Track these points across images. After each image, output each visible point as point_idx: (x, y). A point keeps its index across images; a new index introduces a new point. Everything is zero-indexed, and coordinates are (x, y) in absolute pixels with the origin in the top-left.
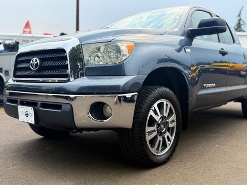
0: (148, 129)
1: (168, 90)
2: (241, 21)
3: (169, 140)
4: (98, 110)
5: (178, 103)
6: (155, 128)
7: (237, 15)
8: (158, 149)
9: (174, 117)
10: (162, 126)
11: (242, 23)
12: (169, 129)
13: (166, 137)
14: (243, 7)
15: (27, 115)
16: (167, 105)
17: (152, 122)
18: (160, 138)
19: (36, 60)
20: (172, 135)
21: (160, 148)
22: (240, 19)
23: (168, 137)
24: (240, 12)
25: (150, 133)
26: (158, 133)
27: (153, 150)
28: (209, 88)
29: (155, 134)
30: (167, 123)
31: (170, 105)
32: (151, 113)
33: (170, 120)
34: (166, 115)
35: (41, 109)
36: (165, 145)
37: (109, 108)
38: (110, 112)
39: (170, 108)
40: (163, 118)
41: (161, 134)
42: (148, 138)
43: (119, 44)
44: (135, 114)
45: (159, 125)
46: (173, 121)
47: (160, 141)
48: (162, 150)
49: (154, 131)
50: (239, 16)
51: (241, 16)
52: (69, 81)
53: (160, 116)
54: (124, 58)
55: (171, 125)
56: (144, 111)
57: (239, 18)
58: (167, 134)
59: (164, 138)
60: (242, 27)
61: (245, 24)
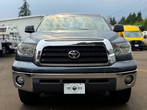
11: (27, 5)
57: (25, 1)
61: (29, 6)
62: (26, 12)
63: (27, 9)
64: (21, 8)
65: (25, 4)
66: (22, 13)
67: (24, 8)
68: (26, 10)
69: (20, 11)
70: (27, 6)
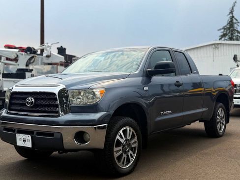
0: (116, 149)
1: (130, 119)
2: (234, 19)
3: (132, 157)
4: (80, 137)
5: (138, 128)
6: (121, 148)
7: (229, 11)
8: (123, 163)
9: (135, 139)
10: (126, 146)
11: (235, 21)
12: (132, 149)
13: (129, 155)
14: (236, 2)
15: (24, 141)
16: (130, 131)
17: (119, 143)
18: (125, 156)
19: (32, 100)
20: (134, 153)
21: (125, 163)
22: (233, 17)
23: (131, 154)
24: (233, 8)
25: (117, 152)
26: (123, 151)
27: (120, 165)
28: (165, 115)
29: (121, 152)
30: (130, 144)
31: (132, 130)
32: (118, 137)
33: (132, 142)
34: (129, 138)
35: (37, 136)
36: (128, 161)
37: (87, 135)
38: (89, 137)
39: (133, 132)
40: (127, 140)
41: (126, 152)
42: (116, 155)
43: (94, 90)
44: (106, 138)
45: (124, 146)
46: (135, 142)
47: (125, 157)
48: (126, 165)
49: (120, 150)
50: (231, 12)
51: (234, 13)
52: (59, 116)
53: (124, 139)
54: (98, 100)
55: (133, 146)
56: (112, 136)
57: (231, 15)
58: (131, 152)
59: (128, 156)
60: (235, 25)
61: (238, 22)
62: (232, 34)
63: (234, 30)
64: (224, 28)
65: (232, 21)
66: (225, 37)
67: (229, 28)
68: (232, 31)
69: (222, 34)
70: (235, 23)
